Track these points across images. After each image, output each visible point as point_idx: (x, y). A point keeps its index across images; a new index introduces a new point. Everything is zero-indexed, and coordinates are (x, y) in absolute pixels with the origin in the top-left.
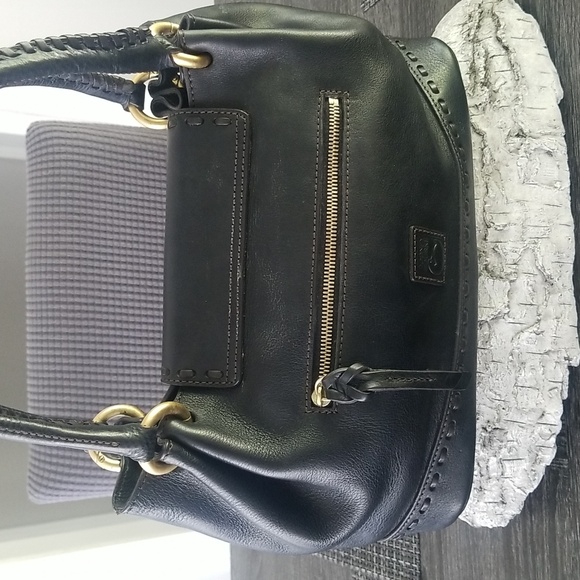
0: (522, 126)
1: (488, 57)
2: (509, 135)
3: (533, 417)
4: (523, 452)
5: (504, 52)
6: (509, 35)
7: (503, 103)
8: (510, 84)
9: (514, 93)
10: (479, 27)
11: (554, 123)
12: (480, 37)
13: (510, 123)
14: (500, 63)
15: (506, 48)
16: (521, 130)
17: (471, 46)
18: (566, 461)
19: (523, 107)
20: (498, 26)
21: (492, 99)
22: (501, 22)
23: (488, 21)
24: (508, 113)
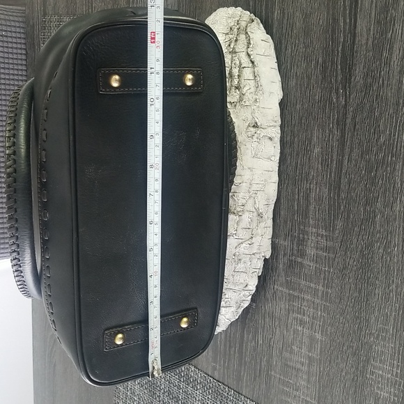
0: (257, 120)
1: (241, 67)
2: (249, 126)
3: (241, 287)
4: (233, 303)
5: (251, 65)
6: (255, 52)
7: (247, 103)
8: (253, 90)
9: (255, 97)
10: (236, 41)
11: (276, 119)
12: (237, 50)
13: (250, 117)
14: (247, 73)
15: (253, 63)
16: (256, 123)
17: (230, 56)
18: (254, 304)
19: (258, 107)
20: (249, 43)
21: (241, 100)
22: (252, 42)
23: (243, 37)
24: (250, 110)
